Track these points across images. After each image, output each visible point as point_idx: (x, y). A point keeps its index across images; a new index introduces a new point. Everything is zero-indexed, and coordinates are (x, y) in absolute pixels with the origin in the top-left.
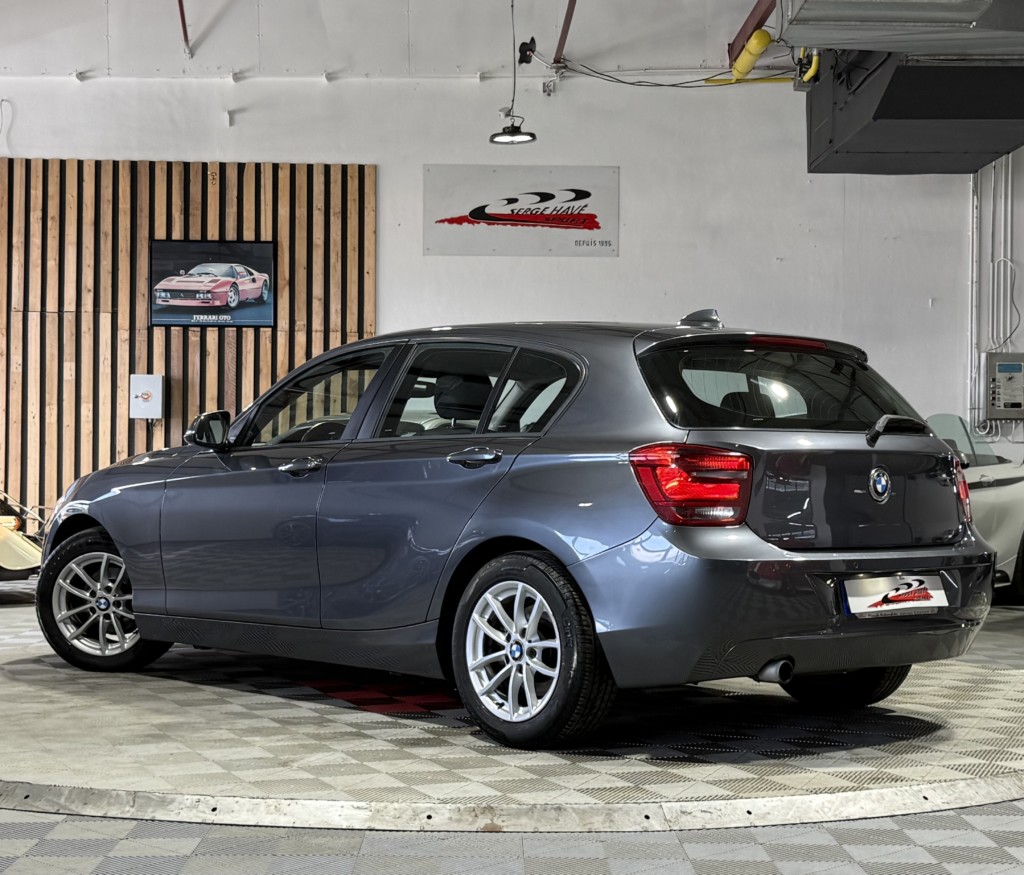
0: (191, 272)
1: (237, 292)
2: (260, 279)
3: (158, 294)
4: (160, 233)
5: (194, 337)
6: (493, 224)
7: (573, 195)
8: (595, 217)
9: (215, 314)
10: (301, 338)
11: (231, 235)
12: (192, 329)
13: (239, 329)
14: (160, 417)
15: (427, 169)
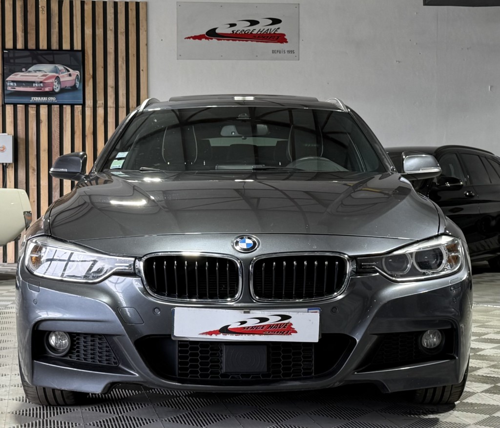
0: (29, 70)
1: (59, 82)
2: (74, 74)
3: (8, 84)
4: (9, 45)
5: (32, 111)
6: (221, 40)
7: (271, 22)
8: (284, 35)
9: (45, 97)
10: (100, 112)
11: (55, 46)
12: (30, 106)
13: (61, 106)
14: (12, 162)
15: (179, 5)
